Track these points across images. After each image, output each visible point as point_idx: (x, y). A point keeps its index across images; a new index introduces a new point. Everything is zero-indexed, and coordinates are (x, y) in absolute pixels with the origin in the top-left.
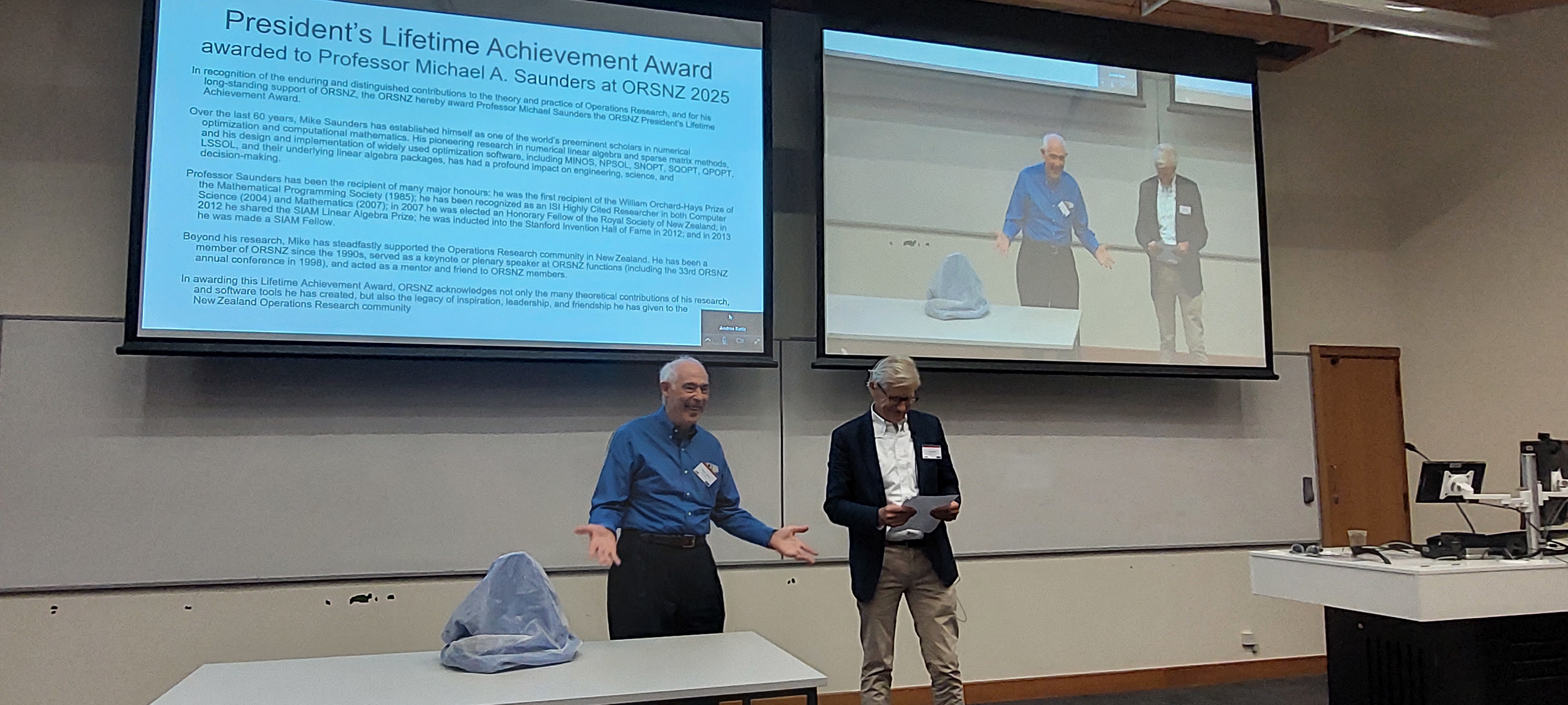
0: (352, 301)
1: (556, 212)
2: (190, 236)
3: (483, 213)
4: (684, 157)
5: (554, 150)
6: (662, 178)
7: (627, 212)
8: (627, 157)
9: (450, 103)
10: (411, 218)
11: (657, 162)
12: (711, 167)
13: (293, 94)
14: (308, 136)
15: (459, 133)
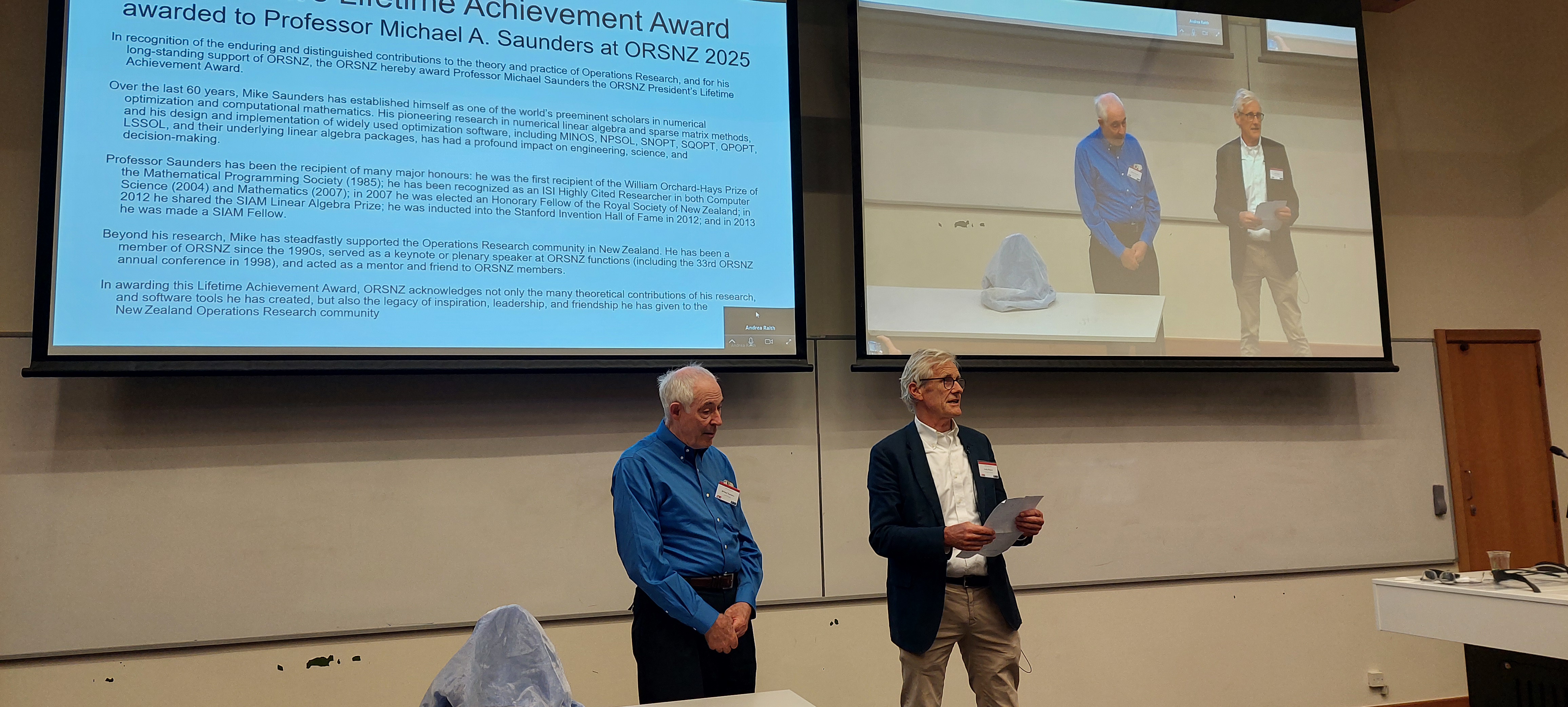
0: (308, 307)
1: (551, 198)
2: (111, 233)
3: (463, 199)
4: (699, 130)
5: (546, 125)
6: (674, 155)
7: (635, 196)
8: (633, 131)
9: (422, 71)
10: (377, 207)
11: (668, 137)
12: (731, 141)
13: (234, 63)
14: (252, 112)
15: (434, 107)
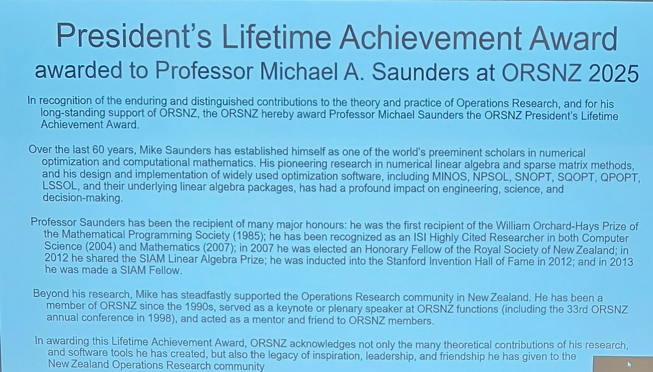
1: (421, 244)
2: (40, 293)
3: (338, 250)
4: (578, 160)
5: (419, 165)
6: (550, 190)
7: (505, 238)
8: (506, 166)
9: (300, 115)
10: (261, 261)
11: (544, 170)
12: (612, 170)
13: (131, 119)
14: (149, 169)
15: (311, 152)
